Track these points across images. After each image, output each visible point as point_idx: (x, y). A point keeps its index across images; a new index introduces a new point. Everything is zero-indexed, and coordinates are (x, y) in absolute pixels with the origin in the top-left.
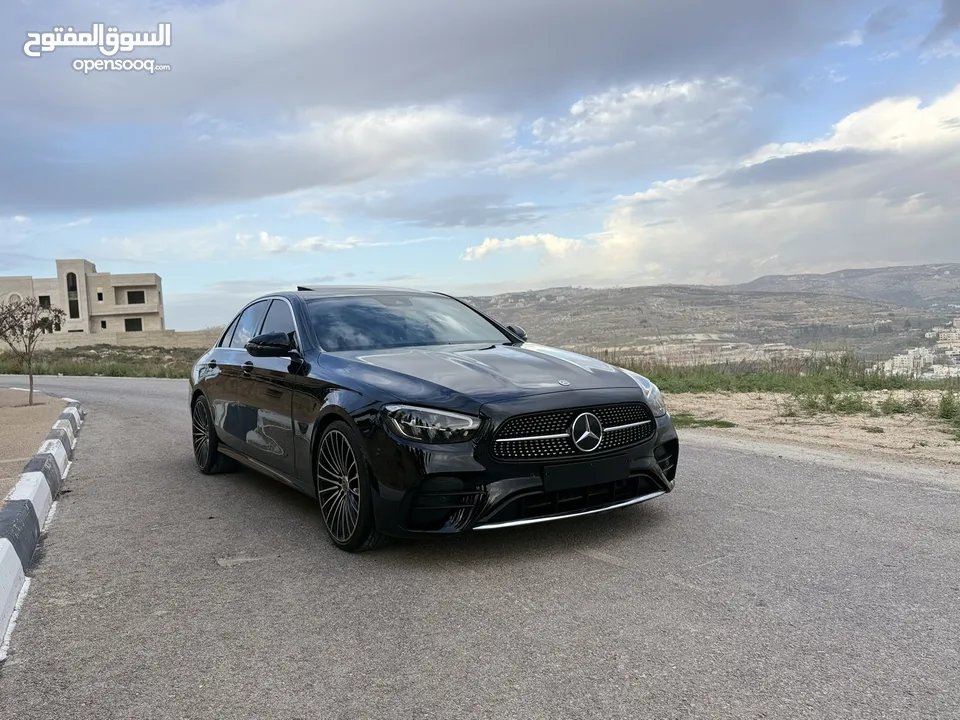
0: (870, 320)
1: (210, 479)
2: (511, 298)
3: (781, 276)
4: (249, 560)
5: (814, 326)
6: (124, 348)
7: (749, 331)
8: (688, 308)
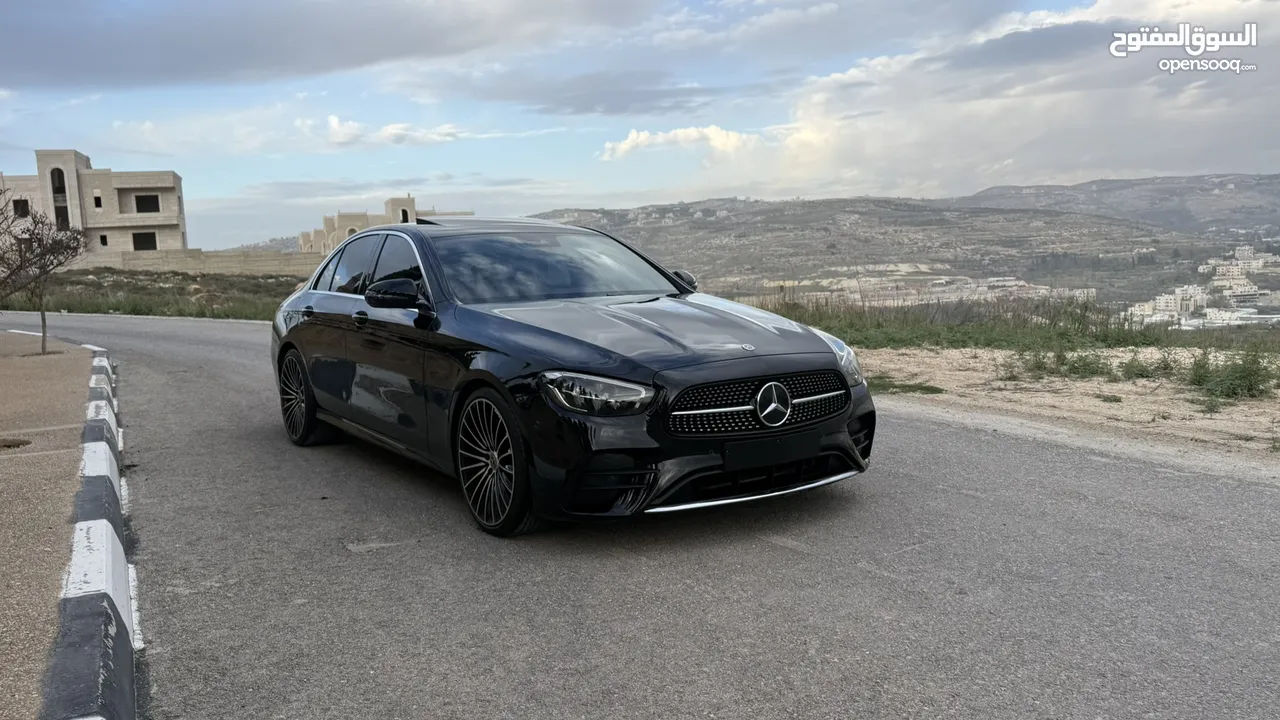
0: (1129, 247)
1: (307, 452)
2: (656, 213)
3: (1014, 188)
4: (383, 545)
5: (1054, 255)
6: (133, 274)
7: (969, 261)
8: (890, 229)
